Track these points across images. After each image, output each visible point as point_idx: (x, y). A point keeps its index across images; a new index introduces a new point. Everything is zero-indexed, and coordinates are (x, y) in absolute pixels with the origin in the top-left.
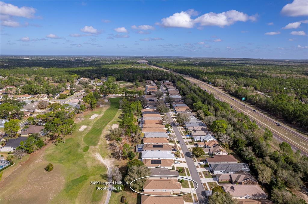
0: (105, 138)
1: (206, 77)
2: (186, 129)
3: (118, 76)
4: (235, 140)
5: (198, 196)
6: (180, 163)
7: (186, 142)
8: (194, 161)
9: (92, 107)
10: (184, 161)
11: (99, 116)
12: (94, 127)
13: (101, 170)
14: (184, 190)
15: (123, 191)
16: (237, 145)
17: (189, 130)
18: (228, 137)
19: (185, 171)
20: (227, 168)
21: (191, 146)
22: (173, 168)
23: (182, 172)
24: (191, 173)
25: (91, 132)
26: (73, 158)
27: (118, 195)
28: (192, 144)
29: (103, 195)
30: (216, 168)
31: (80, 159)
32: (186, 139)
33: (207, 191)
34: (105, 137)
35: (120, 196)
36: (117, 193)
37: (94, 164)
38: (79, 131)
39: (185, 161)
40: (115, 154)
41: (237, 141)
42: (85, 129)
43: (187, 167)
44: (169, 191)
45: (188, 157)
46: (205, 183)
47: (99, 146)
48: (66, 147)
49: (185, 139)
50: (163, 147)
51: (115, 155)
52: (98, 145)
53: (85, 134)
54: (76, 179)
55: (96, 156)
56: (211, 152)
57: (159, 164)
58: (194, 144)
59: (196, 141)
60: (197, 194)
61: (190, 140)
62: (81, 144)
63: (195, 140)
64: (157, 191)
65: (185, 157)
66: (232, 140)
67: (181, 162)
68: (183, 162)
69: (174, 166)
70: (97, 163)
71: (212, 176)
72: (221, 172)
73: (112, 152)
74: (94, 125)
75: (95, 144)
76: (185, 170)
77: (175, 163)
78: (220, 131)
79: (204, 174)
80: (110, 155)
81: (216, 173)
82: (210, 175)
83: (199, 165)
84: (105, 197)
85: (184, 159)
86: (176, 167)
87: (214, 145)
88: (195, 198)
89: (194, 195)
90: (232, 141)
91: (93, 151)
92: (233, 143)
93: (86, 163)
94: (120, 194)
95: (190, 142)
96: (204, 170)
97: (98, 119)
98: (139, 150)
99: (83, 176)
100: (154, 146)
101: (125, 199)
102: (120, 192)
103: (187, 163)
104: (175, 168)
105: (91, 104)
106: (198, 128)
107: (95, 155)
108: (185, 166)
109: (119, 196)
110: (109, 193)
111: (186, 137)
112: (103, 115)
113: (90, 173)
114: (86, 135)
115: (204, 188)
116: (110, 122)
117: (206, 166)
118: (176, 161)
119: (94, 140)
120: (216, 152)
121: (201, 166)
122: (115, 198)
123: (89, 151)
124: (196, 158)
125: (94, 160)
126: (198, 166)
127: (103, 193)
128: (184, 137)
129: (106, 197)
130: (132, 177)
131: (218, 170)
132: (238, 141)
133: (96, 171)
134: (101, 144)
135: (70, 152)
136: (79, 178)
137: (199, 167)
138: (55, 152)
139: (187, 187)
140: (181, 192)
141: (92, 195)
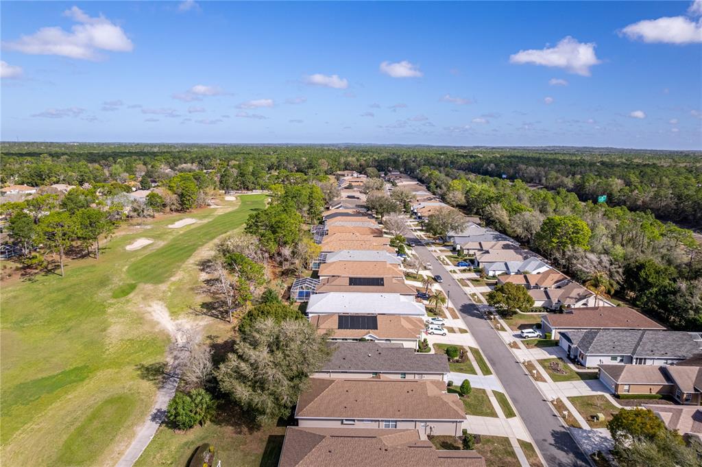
0: (196, 267)
1: (492, 165)
2: (454, 250)
3: (273, 160)
4: (633, 265)
5: (541, 450)
6: (445, 331)
7: (462, 280)
8: (498, 329)
9: (182, 203)
10: (459, 329)
11: (200, 222)
12: (173, 243)
13: (151, 350)
14: (475, 425)
15: (208, 422)
16: (639, 282)
17: (465, 252)
18: (605, 258)
19: (468, 359)
20: (638, 344)
21: (477, 288)
22: (424, 346)
23: (457, 361)
24: (493, 364)
25: (161, 253)
26: (68, 316)
27: (185, 440)
28: (481, 285)
29: (117, 439)
30: (590, 343)
31: (92, 319)
32: (458, 271)
33: (575, 432)
34: (198, 265)
35: (193, 443)
36: (181, 432)
37: (134, 333)
38: (125, 249)
39: (464, 327)
40: (216, 305)
41: (637, 267)
42: (145, 248)
43: (475, 345)
44: (411, 426)
45: (475, 318)
46: (559, 400)
47: (173, 284)
48: (62, 285)
49: (455, 272)
50: (383, 285)
51: (214, 309)
52: (169, 283)
53: (139, 258)
54: (43, 378)
55: (149, 309)
56: (554, 301)
57: (371, 331)
58: (488, 284)
59: (494, 277)
60: (537, 442)
61: (474, 275)
62: (116, 280)
63: (491, 274)
64: (359, 425)
65: (463, 318)
66: (620, 267)
67: (451, 330)
68: (456, 330)
69: (425, 340)
70: (147, 328)
71: (578, 373)
72: (614, 358)
73: (209, 300)
74: (174, 240)
75: (158, 279)
76: (470, 355)
77: (430, 331)
78: (573, 244)
79: (544, 367)
80: (199, 308)
81: (592, 362)
82: (571, 370)
83: (518, 341)
84: (122, 446)
85: (459, 323)
86: (434, 345)
87: (556, 282)
88: (532, 460)
89: (525, 446)
90: (621, 270)
91: (146, 297)
92: (624, 274)
93: (104, 330)
94: (193, 436)
95: (473, 280)
96: (541, 354)
97: (192, 227)
98: (301, 294)
99: (76, 369)
100: (354, 282)
101: (207, 457)
102: (197, 428)
103: (473, 334)
104: (430, 346)
105: (182, 196)
106: (495, 245)
107: (150, 306)
108: (466, 341)
109: (186, 444)
110: (147, 430)
111: (457, 269)
112: (211, 220)
113: (106, 359)
114: (140, 260)
115: (561, 420)
116: (226, 233)
117: (545, 343)
118: (431, 326)
119: (160, 270)
120: (572, 298)
121: (528, 344)
122: (165, 453)
123: (131, 295)
124: (501, 321)
125: (140, 319)
126: (515, 343)
127: (122, 429)
128: (451, 267)
129: (127, 447)
130: (246, 361)
131: (600, 352)
132: (641, 267)
133: (129, 355)
134: (180, 280)
135: (69, 298)
136: (54, 376)
137: (521, 345)
138: (15, 297)
139: (487, 415)
140: (465, 432)
141: (65, 437)
